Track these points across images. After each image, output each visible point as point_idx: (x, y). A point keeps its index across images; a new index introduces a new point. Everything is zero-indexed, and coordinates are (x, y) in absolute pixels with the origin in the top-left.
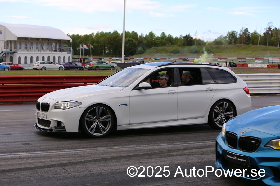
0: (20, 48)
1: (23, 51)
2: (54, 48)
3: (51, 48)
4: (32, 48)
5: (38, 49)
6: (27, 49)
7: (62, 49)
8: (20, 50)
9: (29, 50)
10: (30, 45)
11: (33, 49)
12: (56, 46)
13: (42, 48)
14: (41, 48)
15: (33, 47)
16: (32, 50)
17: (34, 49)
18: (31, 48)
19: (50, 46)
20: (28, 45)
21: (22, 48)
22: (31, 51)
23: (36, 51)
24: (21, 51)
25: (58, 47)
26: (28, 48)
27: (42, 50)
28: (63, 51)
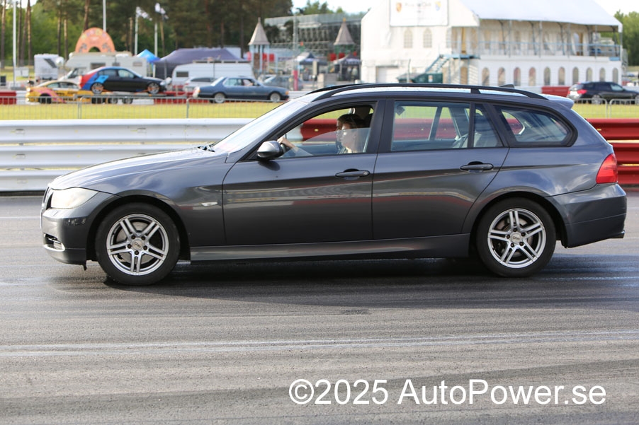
0: (488, 46)
1: (494, 53)
2: (576, 46)
3: (569, 48)
4: (519, 45)
5: (534, 48)
6: (505, 48)
7: (596, 49)
8: (487, 51)
9: (512, 51)
10: (513, 39)
11: (519, 48)
12: (581, 41)
13: (546, 48)
14: (542, 47)
15: (522, 45)
16: (517, 51)
17: (522, 48)
18: (516, 46)
19: (565, 41)
20: (507, 40)
21: (492, 46)
22: (515, 54)
23: (528, 54)
24: (490, 54)
25: (585, 43)
26: (507, 47)
27: (544, 51)
28: (600, 54)
